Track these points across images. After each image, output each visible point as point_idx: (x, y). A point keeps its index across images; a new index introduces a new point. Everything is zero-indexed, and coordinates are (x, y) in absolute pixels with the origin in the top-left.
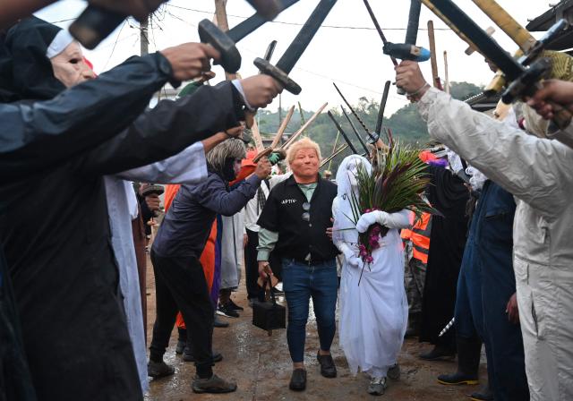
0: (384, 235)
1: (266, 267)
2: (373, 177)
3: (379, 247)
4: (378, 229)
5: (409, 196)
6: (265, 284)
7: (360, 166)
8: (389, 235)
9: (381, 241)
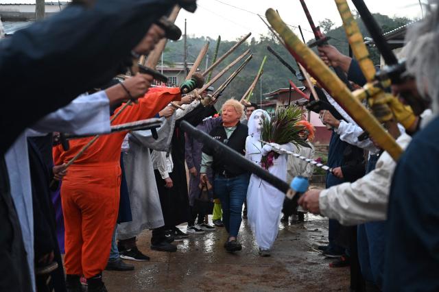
0: (276, 158)
1: (204, 177)
2: (271, 123)
3: (273, 165)
4: (273, 154)
5: (292, 135)
6: (203, 187)
7: (263, 117)
8: (280, 158)
9: (274, 161)
